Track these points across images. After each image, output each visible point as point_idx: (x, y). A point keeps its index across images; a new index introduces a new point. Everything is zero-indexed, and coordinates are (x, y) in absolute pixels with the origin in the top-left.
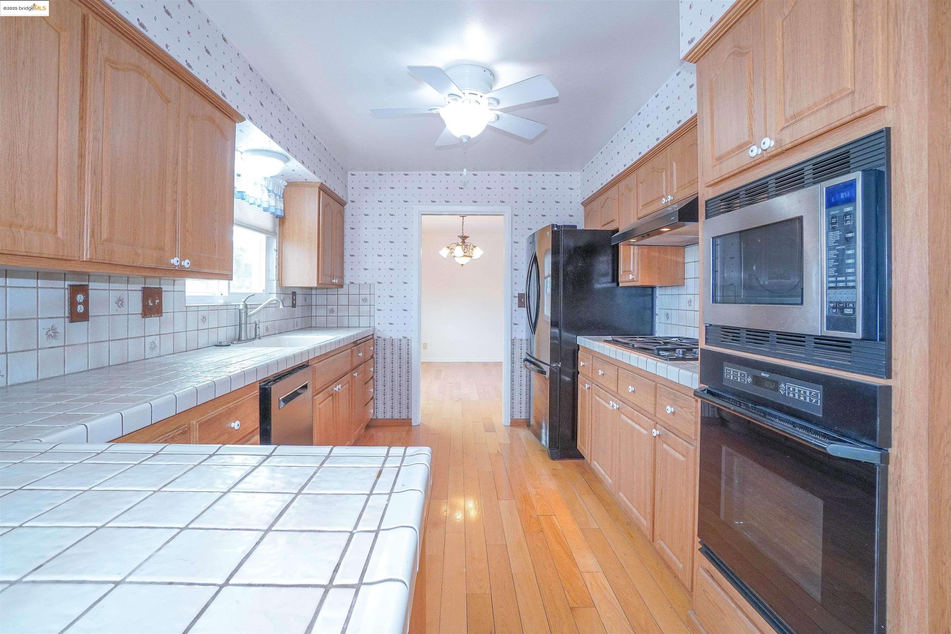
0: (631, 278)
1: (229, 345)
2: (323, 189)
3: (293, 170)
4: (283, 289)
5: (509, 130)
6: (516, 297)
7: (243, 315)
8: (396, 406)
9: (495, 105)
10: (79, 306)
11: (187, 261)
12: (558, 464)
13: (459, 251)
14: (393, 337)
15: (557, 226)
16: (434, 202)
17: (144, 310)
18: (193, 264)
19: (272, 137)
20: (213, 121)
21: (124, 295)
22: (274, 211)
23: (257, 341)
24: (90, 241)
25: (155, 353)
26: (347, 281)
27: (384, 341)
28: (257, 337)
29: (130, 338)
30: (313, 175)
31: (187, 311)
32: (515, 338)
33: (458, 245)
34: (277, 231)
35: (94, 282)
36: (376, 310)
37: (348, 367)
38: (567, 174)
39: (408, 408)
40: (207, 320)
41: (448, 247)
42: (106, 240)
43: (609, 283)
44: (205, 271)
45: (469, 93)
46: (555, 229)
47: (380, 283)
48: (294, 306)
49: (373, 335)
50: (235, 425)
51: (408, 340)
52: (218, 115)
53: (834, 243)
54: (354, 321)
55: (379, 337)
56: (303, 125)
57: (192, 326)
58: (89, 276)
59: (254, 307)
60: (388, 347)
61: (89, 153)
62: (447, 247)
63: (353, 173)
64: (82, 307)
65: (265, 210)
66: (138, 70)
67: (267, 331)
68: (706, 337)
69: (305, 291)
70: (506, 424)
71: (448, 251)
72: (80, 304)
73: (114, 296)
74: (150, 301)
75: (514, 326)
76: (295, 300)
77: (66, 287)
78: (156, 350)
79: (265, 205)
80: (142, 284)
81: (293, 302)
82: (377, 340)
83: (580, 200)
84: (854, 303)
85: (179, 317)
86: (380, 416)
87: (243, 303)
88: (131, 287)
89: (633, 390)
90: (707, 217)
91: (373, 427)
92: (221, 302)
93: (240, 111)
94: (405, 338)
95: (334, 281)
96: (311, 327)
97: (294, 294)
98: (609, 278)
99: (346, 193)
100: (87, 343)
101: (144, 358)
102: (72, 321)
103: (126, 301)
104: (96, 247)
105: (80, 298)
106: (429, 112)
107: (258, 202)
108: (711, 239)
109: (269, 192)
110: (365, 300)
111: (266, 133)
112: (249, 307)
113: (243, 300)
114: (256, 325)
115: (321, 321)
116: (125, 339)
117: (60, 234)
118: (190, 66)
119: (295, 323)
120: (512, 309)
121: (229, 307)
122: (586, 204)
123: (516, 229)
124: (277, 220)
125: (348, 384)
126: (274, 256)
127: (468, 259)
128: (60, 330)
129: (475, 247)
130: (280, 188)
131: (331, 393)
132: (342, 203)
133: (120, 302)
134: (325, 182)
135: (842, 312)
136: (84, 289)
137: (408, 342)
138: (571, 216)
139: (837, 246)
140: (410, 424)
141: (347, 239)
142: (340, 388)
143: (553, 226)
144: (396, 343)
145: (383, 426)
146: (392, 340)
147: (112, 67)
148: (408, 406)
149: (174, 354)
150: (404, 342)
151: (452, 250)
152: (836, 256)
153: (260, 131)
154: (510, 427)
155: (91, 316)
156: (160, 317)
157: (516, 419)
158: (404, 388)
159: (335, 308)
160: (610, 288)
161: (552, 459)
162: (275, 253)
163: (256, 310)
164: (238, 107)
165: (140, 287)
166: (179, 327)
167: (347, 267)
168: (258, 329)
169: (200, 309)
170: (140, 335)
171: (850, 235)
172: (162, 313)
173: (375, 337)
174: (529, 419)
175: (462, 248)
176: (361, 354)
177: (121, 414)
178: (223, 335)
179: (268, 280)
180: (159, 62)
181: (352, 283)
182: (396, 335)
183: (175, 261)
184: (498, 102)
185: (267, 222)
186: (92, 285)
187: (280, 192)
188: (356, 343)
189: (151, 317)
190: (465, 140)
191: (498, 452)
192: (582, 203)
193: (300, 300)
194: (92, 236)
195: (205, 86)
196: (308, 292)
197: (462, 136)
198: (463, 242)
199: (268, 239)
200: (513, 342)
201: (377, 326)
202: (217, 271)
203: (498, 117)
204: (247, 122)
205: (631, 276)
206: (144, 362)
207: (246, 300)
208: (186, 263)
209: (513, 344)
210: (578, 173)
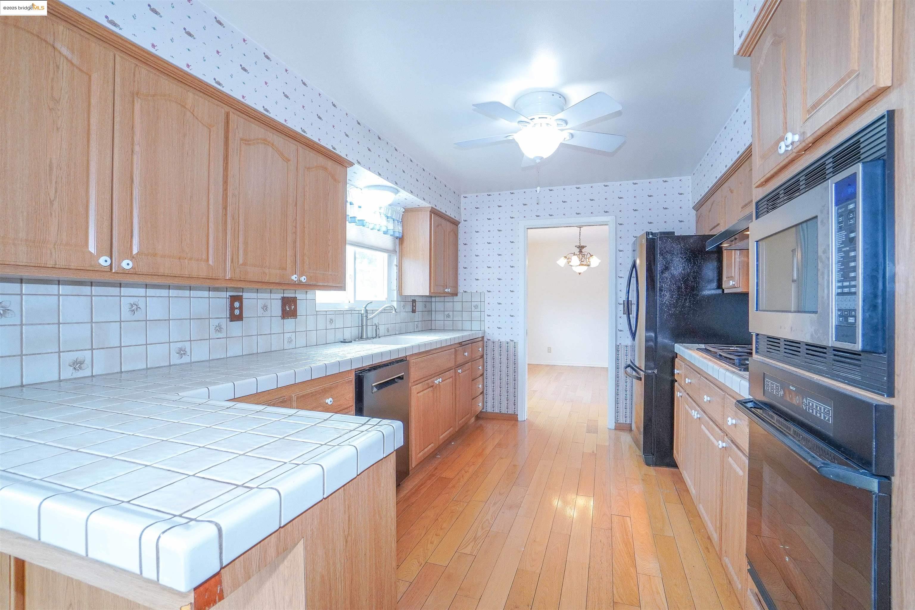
0: (731, 284)
1: (351, 342)
2: (434, 212)
3: (406, 199)
4: (403, 298)
5: (587, 146)
6: (621, 304)
7: (365, 318)
8: (504, 403)
9: (563, 126)
10: (236, 310)
11: (304, 277)
12: (652, 471)
13: (575, 260)
14: (501, 340)
15: (652, 234)
16: (538, 216)
17: (283, 314)
18: (309, 278)
19: (380, 175)
20: (325, 169)
21: (268, 303)
22: (392, 233)
23: (377, 339)
24: (231, 266)
25: (292, 345)
26: (461, 290)
27: (493, 343)
28: (377, 336)
29: (272, 334)
30: (423, 202)
31: (317, 315)
32: (620, 344)
33: (574, 254)
34: (397, 250)
35: (275, 293)
36: (486, 316)
37: (452, 364)
38: (676, 179)
39: (515, 405)
40: (334, 322)
41: (566, 257)
42: (242, 265)
43: (714, 289)
44: (321, 284)
45: (539, 118)
46: (650, 236)
47: (489, 292)
48: (414, 311)
49: (483, 337)
50: (329, 401)
51: (515, 343)
52: (330, 164)
53: (841, 244)
54: (467, 325)
55: (489, 340)
56: (411, 161)
57: (321, 326)
58: (243, 289)
59: (373, 311)
60: (497, 349)
61: (229, 205)
62: (564, 257)
63: (465, 195)
64: (238, 311)
65: (385, 233)
66: (265, 141)
67: (388, 331)
68: (756, 346)
69: (425, 299)
70: (610, 427)
71: (565, 261)
72: (237, 308)
73: (261, 303)
74: (287, 307)
75: (619, 332)
76: (415, 306)
77: (228, 297)
78: (293, 343)
79: (384, 229)
80: (282, 294)
81: (413, 308)
82: (486, 342)
83: (692, 205)
84: (855, 310)
85: (311, 320)
86: (490, 410)
87: (364, 309)
88: (273, 296)
89: (709, 400)
90: (756, 219)
91: (483, 419)
92: (346, 307)
93: (350, 158)
94: (512, 341)
95: (446, 290)
96: (431, 329)
97: (414, 301)
98: (714, 285)
99: (460, 214)
100: (242, 336)
101: (283, 349)
102: (231, 321)
103: (269, 307)
104: (234, 270)
105: (237, 304)
106: (506, 139)
107: (378, 227)
108: (755, 243)
109: (387, 218)
110: (476, 307)
111: (374, 172)
112: (368, 312)
113: (364, 306)
114: (376, 326)
115: (439, 324)
116: (269, 334)
117: (211, 262)
118: (304, 132)
119: (415, 326)
120: (616, 316)
121: (353, 312)
122: (698, 207)
123: (620, 237)
124: (397, 241)
125: (451, 379)
126: (395, 270)
127: (585, 268)
128: (224, 326)
129: (591, 256)
130: (398, 215)
131: (431, 384)
132: (455, 223)
133: (265, 308)
134: (436, 206)
135: (847, 320)
136: (239, 299)
137: (515, 345)
138: (681, 221)
139: (843, 247)
140: (516, 420)
141: (461, 254)
142: (441, 381)
143: (648, 234)
144: (504, 346)
145: (493, 419)
146: (500, 343)
147: (246, 144)
148: (514, 402)
149: (306, 347)
150: (511, 345)
151: (569, 260)
152: (842, 259)
153: (369, 172)
154: (614, 430)
155: (245, 318)
156: (295, 318)
157: (621, 423)
158: (511, 386)
159: (451, 313)
160: (716, 295)
161: (648, 465)
162: (395, 268)
163: (374, 314)
164: (347, 155)
165: (280, 296)
166: (311, 326)
167: (461, 277)
168: (378, 330)
169: (328, 313)
170: (280, 332)
171: (852, 235)
172: (296, 316)
173: (485, 340)
174: (631, 424)
175: (579, 258)
176: (466, 354)
177: (234, 383)
178: (347, 334)
179: (389, 290)
180: (281, 133)
181: (465, 292)
182: (504, 339)
183: (294, 277)
184: (566, 122)
185: (387, 242)
186: (245, 295)
187: (399, 217)
188: (461, 344)
189: (288, 319)
190: (538, 161)
191: (593, 452)
192: (693, 208)
193: (419, 306)
194: (232, 261)
195: (318, 144)
196: (428, 299)
197: (536, 157)
198: (581, 252)
199: (389, 257)
200: (618, 348)
201: (487, 330)
202: (330, 284)
203: (572, 136)
204: (356, 166)
205: (731, 282)
206: (283, 351)
207: (366, 306)
208: (303, 279)
209: (617, 350)
210: (690, 177)
